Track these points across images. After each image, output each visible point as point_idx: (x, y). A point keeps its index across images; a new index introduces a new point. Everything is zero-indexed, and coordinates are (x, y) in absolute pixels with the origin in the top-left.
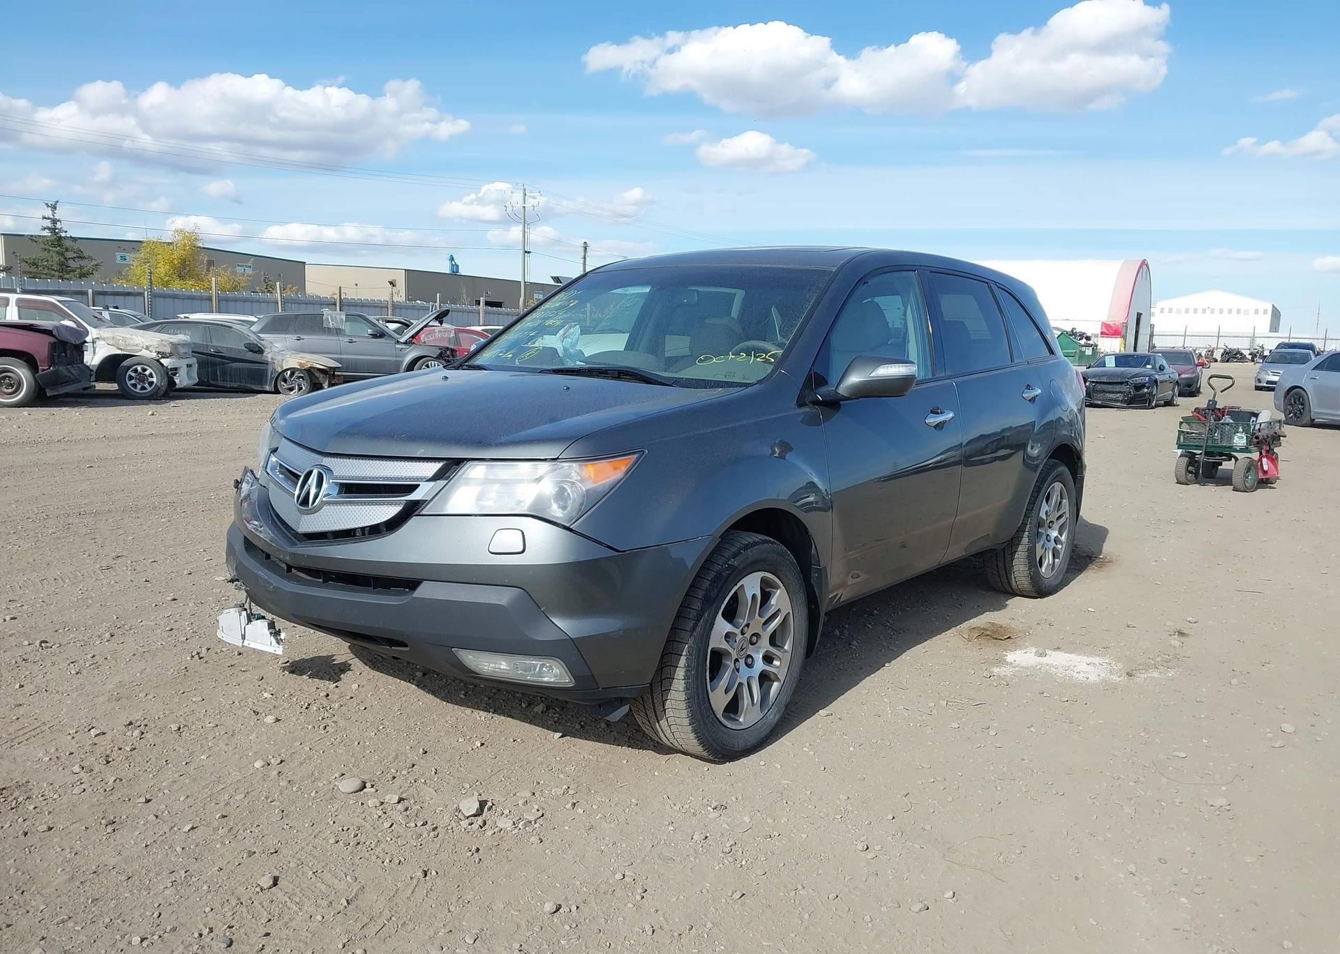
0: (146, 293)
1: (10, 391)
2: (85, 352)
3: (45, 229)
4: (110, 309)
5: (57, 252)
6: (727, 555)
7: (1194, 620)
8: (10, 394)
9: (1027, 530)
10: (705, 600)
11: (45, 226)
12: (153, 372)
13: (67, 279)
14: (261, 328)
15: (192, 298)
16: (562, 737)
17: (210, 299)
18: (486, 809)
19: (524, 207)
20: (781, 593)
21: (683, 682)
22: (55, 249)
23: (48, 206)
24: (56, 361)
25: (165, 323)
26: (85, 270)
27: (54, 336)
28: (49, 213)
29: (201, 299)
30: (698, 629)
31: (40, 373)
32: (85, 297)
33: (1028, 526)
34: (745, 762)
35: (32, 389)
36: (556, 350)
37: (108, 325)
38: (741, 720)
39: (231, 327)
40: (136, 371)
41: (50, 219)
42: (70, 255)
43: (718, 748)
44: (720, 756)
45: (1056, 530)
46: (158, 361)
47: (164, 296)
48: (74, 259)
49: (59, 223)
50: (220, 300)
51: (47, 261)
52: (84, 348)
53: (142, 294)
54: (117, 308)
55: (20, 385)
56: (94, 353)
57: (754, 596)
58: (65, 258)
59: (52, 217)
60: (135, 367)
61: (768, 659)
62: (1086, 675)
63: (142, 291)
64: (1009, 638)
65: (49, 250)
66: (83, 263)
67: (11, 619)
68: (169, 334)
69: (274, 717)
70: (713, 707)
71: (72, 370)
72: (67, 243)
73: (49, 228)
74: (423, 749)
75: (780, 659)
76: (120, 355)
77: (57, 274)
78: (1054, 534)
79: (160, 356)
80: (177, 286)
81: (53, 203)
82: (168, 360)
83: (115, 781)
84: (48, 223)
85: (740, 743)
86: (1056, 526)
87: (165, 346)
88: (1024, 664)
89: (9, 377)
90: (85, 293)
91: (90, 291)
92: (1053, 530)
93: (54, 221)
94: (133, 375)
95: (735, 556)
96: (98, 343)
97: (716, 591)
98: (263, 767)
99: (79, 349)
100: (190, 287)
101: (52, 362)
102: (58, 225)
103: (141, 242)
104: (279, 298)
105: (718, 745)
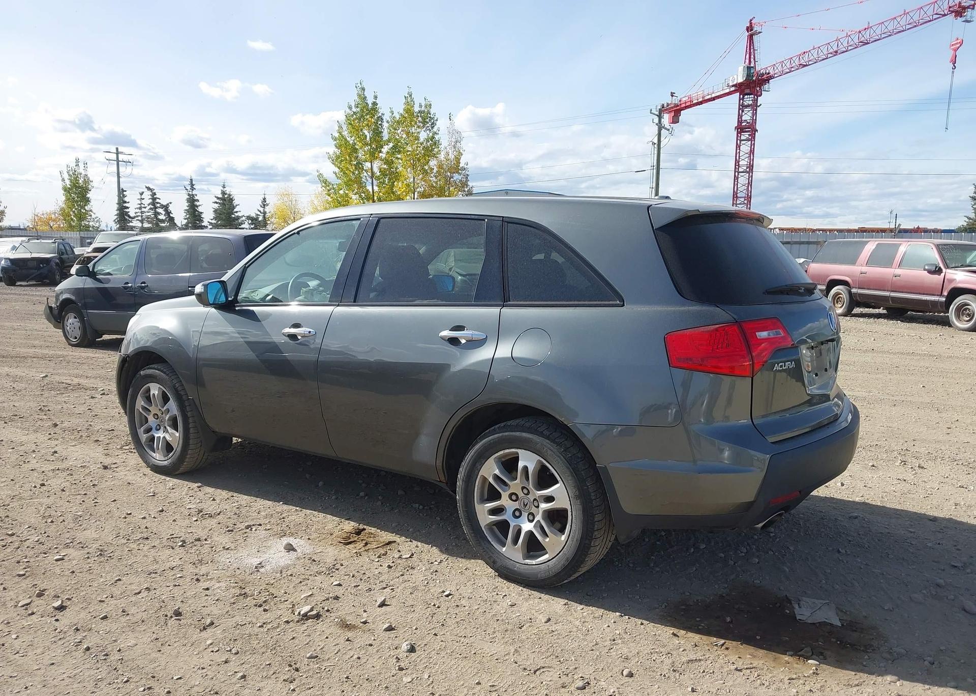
8: (965, 321)
88: (273, 541)
89: (969, 309)
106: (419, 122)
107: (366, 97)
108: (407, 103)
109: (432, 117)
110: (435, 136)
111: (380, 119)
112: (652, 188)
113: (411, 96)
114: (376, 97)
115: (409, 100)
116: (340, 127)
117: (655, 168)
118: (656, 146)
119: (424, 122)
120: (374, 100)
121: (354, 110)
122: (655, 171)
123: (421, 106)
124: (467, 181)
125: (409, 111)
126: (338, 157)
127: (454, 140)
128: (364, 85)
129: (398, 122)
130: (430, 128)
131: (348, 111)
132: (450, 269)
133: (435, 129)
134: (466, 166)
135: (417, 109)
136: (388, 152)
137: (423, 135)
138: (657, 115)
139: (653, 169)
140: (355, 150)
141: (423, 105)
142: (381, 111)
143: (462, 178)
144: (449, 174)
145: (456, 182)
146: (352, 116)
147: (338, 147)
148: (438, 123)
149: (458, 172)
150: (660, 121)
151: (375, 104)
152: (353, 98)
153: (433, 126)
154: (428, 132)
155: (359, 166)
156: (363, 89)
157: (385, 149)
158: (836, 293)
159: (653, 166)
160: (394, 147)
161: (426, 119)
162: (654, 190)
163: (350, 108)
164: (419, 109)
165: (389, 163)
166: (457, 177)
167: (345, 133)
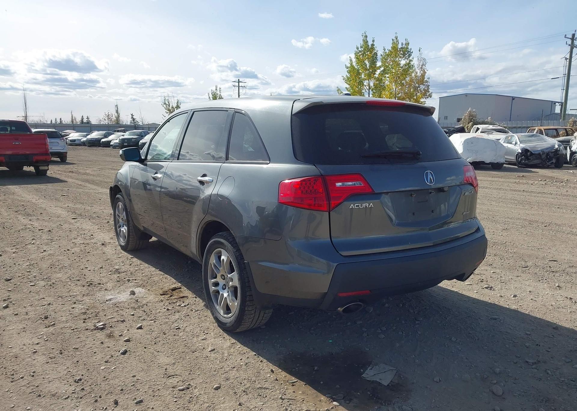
106: (401, 54)
107: (368, 41)
108: (394, 43)
109: (409, 50)
110: (411, 63)
111: (376, 54)
112: (564, 89)
113: (397, 38)
114: (373, 41)
115: (395, 42)
116: (351, 60)
117: (566, 75)
118: (568, 60)
119: (404, 55)
120: (373, 43)
121: (360, 49)
122: (566, 77)
123: (402, 44)
124: (428, 89)
125: (395, 48)
126: (348, 78)
127: (421, 64)
128: (367, 34)
129: (388, 55)
130: (408, 58)
131: (356, 50)
132: (393, 144)
133: (411, 58)
134: (428, 80)
135: (400, 46)
136: (379, 74)
137: (403, 62)
138: (571, 39)
139: (565, 76)
140: (359, 74)
141: (404, 43)
142: (376, 49)
143: (425, 87)
144: (417, 85)
145: (421, 90)
146: (359, 53)
147: (349, 72)
148: (412, 54)
149: (422, 84)
150: (572, 42)
151: (373, 45)
152: (360, 42)
153: (410, 56)
154: (406, 60)
155: (361, 83)
156: (366, 37)
157: (378, 72)
159: (565, 74)
160: (384, 71)
161: (406, 52)
162: (564, 91)
163: (358, 48)
164: (401, 46)
165: (379, 80)
166: (422, 87)
167: (354, 64)
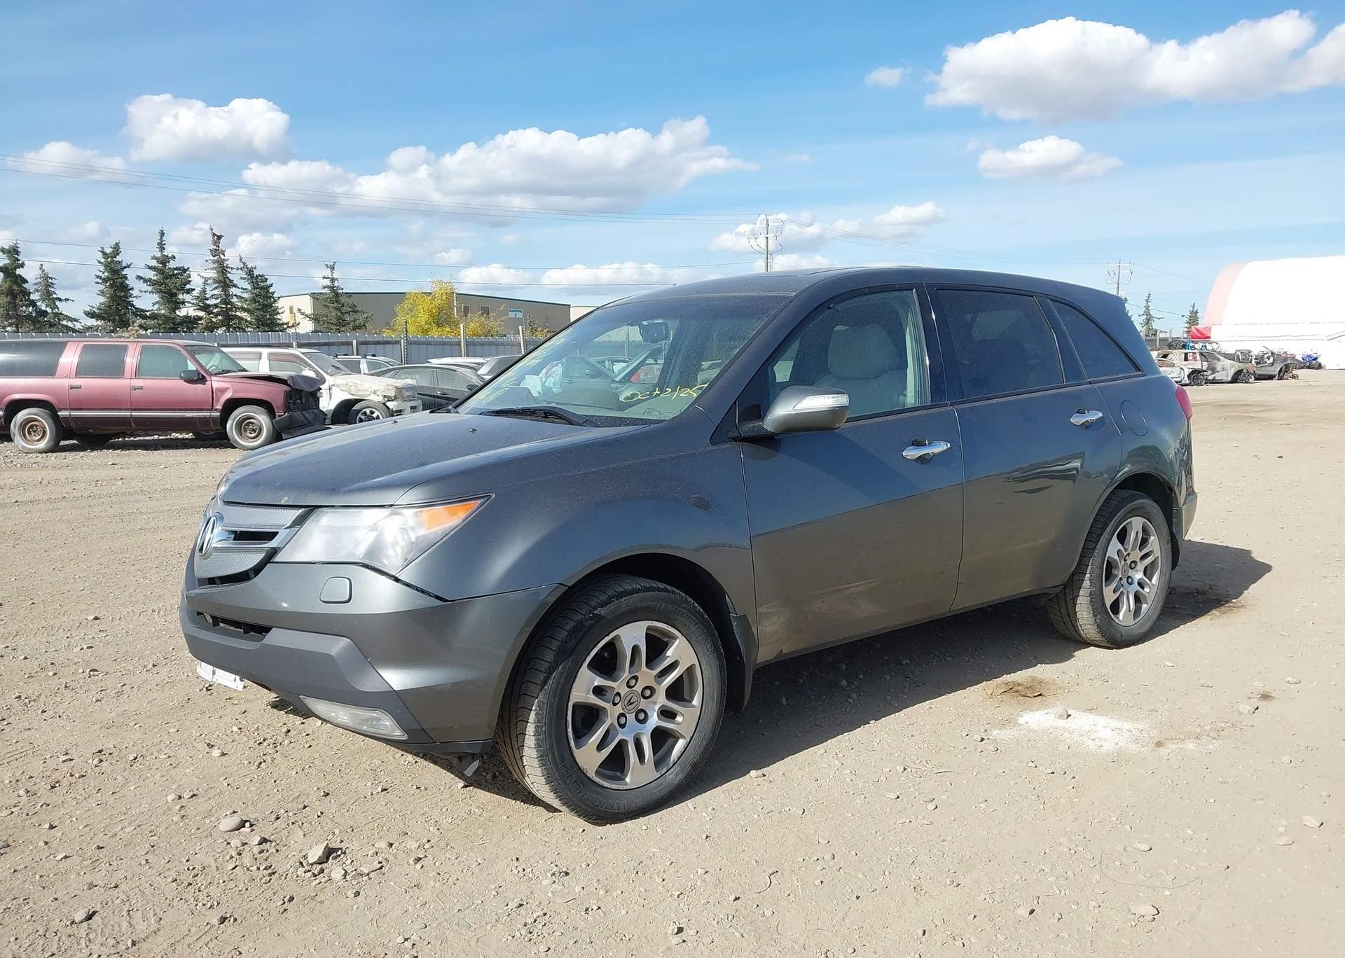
0: (402, 341)
1: (253, 435)
2: (320, 399)
3: (325, 287)
4: (367, 357)
5: (334, 308)
6: (593, 604)
7: (1295, 680)
8: (253, 438)
9: (1088, 572)
10: (559, 652)
11: (325, 285)
12: (380, 415)
13: (344, 331)
14: (488, 370)
15: (443, 344)
16: (465, 786)
17: (459, 344)
18: (331, 858)
19: (767, 238)
20: (679, 643)
21: (534, 738)
22: (332, 305)
23: (328, 267)
24: (292, 407)
25: (400, 368)
26: (357, 323)
27: (289, 385)
28: (328, 273)
29: (451, 344)
30: (550, 682)
31: (277, 419)
32: (350, 347)
33: (1090, 567)
34: (629, 825)
35: (271, 433)
36: (529, 390)
37: (344, 373)
38: (628, 780)
39: (455, 371)
40: (365, 413)
41: (328, 278)
42: (344, 309)
43: (589, 809)
44: (595, 817)
45: (1141, 571)
46: (384, 404)
47: (418, 343)
48: (348, 313)
49: (336, 281)
50: (468, 344)
51: (327, 316)
52: (318, 395)
53: (398, 342)
54: (374, 356)
55: (261, 430)
56: (330, 398)
57: (635, 649)
58: (342, 313)
59: (330, 276)
60: (364, 410)
61: (667, 714)
62: (1099, 743)
63: (399, 339)
64: (1040, 695)
65: (328, 306)
66: (356, 316)
67: (88, 648)
68: (402, 379)
69: (219, 751)
70: (580, 765)
71: (307, 415)
72: (343, 299)
73: (328, 287)
74: (324, 792)
75: (683, 715)
76: (352, 400)
77: (334, 327)
78: (1139, 576)
79: (386, 399)
80: (435, 334)
81: (332, 264)
82: (394, 403)
83: (42, 806)
84: (327, 282)
85: (623, 804)
86: (1141, 566)
87: (391, 390)
88: (1034, 727)
89: (252, 423)
90: (350, 344)
91: (354, 342)
92: (1137, 571)
93: (333, 280)
94: (363, 417)
95: (603, 604)
96: (334, 389)
97: (573, 641)
98: (173, 800)
99: (314, 396)
100: (446, 333)
101: (287, 408)
102: (336, 284)
103: (404, 293)
104: (522, 340)
105: (588, 806)
158: (24, 420)
